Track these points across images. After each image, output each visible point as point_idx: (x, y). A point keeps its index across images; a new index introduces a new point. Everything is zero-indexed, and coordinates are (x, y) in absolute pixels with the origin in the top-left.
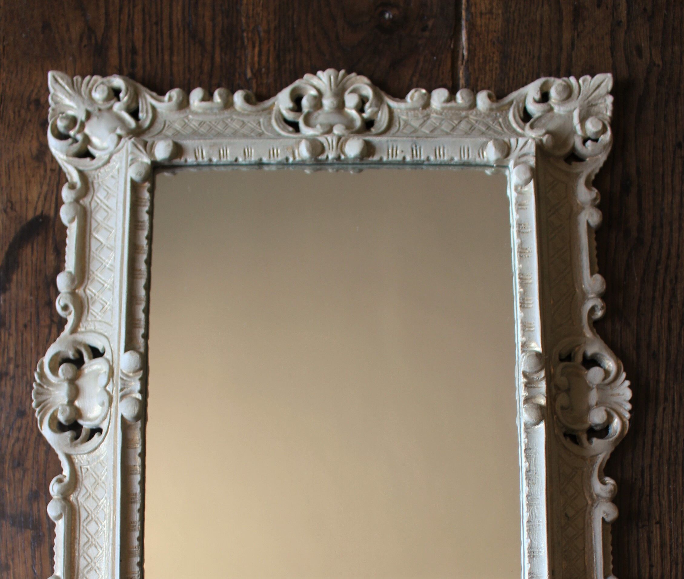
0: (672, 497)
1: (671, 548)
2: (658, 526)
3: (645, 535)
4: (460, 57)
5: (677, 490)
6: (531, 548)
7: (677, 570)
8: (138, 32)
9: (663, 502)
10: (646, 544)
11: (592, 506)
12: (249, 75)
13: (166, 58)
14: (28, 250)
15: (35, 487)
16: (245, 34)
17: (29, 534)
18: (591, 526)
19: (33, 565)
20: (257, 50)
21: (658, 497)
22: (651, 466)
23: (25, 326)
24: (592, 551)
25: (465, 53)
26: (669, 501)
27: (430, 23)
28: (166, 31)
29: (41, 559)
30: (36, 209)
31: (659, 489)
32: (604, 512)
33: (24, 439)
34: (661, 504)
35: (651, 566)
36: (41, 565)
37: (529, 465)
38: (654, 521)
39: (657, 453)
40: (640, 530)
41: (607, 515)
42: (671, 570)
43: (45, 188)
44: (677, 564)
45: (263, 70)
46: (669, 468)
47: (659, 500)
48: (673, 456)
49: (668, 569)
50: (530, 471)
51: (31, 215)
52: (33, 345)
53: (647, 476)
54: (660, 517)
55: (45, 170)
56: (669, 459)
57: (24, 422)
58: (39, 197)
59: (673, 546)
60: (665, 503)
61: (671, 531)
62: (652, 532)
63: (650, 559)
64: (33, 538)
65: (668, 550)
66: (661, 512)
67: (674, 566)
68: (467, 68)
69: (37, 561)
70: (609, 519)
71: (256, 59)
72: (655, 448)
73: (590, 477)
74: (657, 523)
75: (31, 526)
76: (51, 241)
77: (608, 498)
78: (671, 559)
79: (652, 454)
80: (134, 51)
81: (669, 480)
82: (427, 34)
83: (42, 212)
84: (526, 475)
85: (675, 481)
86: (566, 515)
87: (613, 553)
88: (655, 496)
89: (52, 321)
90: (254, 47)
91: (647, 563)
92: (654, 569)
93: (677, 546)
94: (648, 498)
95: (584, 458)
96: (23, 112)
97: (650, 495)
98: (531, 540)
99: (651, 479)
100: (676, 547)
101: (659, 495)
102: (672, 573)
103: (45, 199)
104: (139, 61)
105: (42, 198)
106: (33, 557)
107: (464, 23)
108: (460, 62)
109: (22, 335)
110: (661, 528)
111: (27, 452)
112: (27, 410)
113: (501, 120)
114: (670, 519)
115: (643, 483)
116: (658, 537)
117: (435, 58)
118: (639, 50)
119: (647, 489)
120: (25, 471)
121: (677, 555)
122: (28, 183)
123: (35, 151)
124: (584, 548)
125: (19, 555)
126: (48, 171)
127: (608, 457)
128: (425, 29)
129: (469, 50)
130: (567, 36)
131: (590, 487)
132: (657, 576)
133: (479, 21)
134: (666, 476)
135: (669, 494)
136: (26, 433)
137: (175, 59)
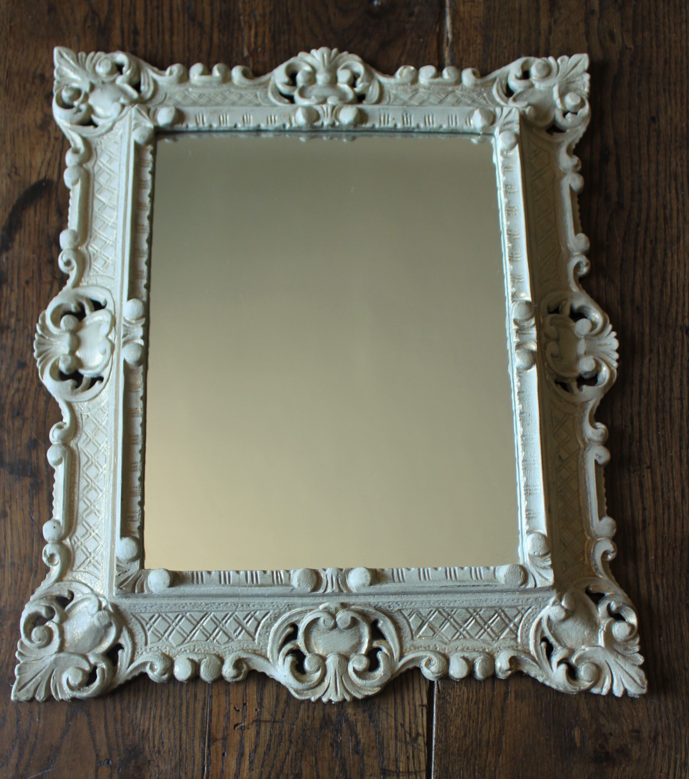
0: (661, 443)
1: (662, 492)
2: (649, 470)
3: (637, 479)
4: (445, 40)
5: (666, 436)
6: (527, 486)
7: (669, 513)
8: (140, 15)
9: (653, 448)
10: (638, 488)
11: (585, 449)
12: (246, 53)
13: (167, 38)
14: (32, 212)
15: (34, 436)
16: (242, 18)
17: (28, 481)
18: (585, 469)
19: (31, 512)
20: (253, 32)
21: (647, 443)
22: (639, 414)
23: (27, 282)
24: (586, 493)
25: (450, 36)
26: (659, 447)
27: (416, 10)
28: (166, 15)
29: (39, 506)
30: (39, 174)
31: (648, 435)
32: (597, 455)
33: (24, 389)
34: (651, 450)
35: (644, 509)
36: (39, 512)
37: (523, 407)
38: (645, 466)
39: (645, 401)
40: (632, 475)
41: (600, 457)
42: (664, 514)
43: (49, 155)
44: (669, 508)
45: (259, 49)
46: (657, 416)
47: (649, 446)
48: (660, 404)
49: (661, 511)
50: (523, 413)
51: (34, 179)
52: (35, 300)
53: (636, 423)
54: (651, 462)
55: (49, 138)
56: (657, 407)
57: (25, 373)
58: (42, 163)
59: (665, 490)
60: (654, 448)
61: (662, 475)
62: (644, 477)
63: (643, 502)
64: (32, 485)
65: (660, 493)
66: (651, 457)
67: (667, 509)
68: (452, 50)
69: (35, 508)
70: (601, 461)
71: (252, 40)
72: (642, 396)
73: (581, 422)
74: (647, 468)
75: (29, 474)
76: (53, 203)
77: (599, 442)
78: (663, 502)
79: (640, 403)
80: (136, 32)
81: (658, 427)
82: (413, 19)
83: (46, 176)
84: (520, 417)
85: (663, 428)
86: (560, 457)
87: (606, 495)
88: (645, 442)
89: (54, 277)
90: (250, 28)
91: (640, 506)
92: (647, 512)
93: (669, 490)
94: (638, 444)
95: (574, 405)
96: (28, 86)
97: (640, 441)
98: (527, 479)
99: (640, 425)
100: (667, 491)
101: (649, 441)
102: (665, 516)
103: (49, 164)
104: (141, 41)
105: (46, 163)
106: (31, 504)
107: (448, 10)
108: (445, 45)
109: (24, 290)
110: (652, 472)
111: (27, 402)
112: (28, 362)
113: (485, 95)
114: (661, 464)
115: (633, 429)
116: (650, 481)
117: (422, 40)
118: (612, 35)
119: (637, 436)
120: (24, 420)
121: (669, 498)
122: (32, 150)
123: (39, 121)
124: (578, 490)
125: (17, 502)
126: (52, 139)
127: (598, 403)
128: (411, 14)
129: (453, 34)
130: (544, 23)
131: (582, 431)
132: (650, 519)
133: (461, 8)
134: (654, 423)
135: (658, 440)
136: (26, 384)
137: (175, 39)
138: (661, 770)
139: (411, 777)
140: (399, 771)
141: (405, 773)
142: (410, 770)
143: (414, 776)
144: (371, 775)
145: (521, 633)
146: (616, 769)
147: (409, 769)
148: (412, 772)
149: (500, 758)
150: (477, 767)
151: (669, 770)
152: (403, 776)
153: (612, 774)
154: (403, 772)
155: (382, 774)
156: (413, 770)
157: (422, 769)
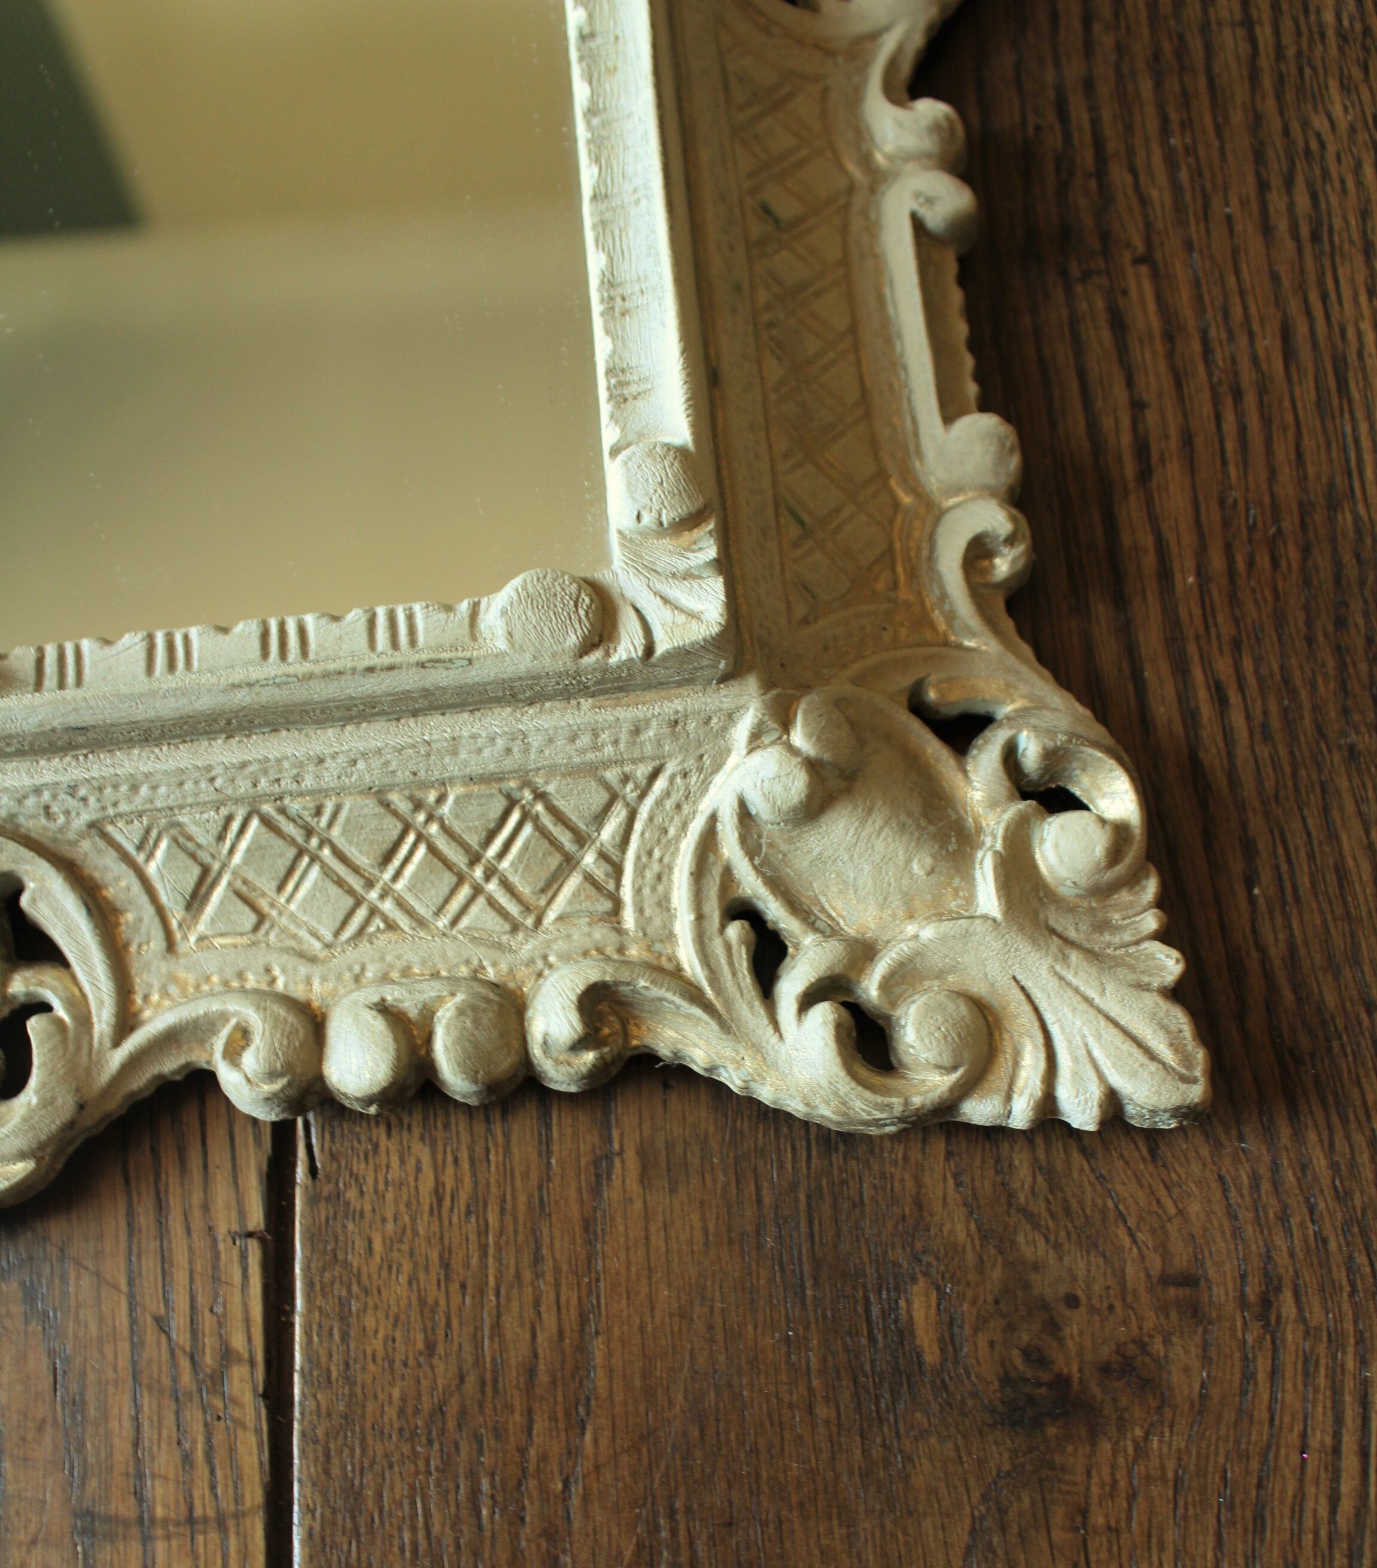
0: (1184, 175)
1: (1205, 341)
2: (1144, 270)
3: (1100, 303)
5: (1202, 151)
6: (612, 285)
7: (1240, 415)
9: (1154, 193)
10: (1106, 335)
11: (873, 190)
18: (876, 256)
21: (1129, 179)
22: (1089, 85)
24: (888, 333)
26: (1176, 188)
31: (1131, 152)
32: (917, 195)
34: (1144, 201)
35: (1137, 406)
37: (591, 16)
38: (1127, 257)
39: (1106, 41)
40: (1079, 289)
41: (930, 201)
42: (1218, 419)
44: (1238, 395)
46: (1158, 84)
47: (1137, 187)
48: (1167, 46)
49: (1207, 409)
50: (592, 35)
53: (1079, 114)
54: (1148, 242)
56: (1156, 57)
59: (1213, 333)
60: (1159, 194)
61: (1197, 284)
62: (1125, 293)
63: (1130, 383)
65: (1197, 347)
66: (1148, 226)
67: (1228, 401)
70: (936, 218)
72: (1097, 28)
73: (855, 100)
74: (1137, 261)
77: (928, 156)
78: (1210, 376)
79: (1089, 49)
81: (1165, 121)
84: (579, 49)
85: (1187, 124)
86: (766, 209)
87: (974, 345)
88: (1119, 176)
91: (1120, 395)
92: (1151, 416)
93: (1230, 332)
94: (1093, 184)
95: (826, 50)
97: (1101, 172)
98: (610, 258)
99: (1096, 123)
100: (1224, 335)
101: (1133, 171)
102: (1225, 427)
110: (1155, 275)
114: (1189, 246)
115: (1067, 138)
116: (1152, 307)
119: (1088, 156)
121: (1234, 361)
124: (853, 329)
127: (918, 41)
131: (861, 134)
132: (1167, 437)
134: (1150, 110)
135: (1171, 165)
138: (1304, 1435)
139: (200, 1539)
140: (153, 1520)
141: (178, 1524)
142: (198, 1512)
143: (214, 1536)
144: (34, 1542)
145: (638, 891)
146: (1106, 1446)
147: (191, 1509)
148: (206, 1520)
149: (588, 1437)
150: (485, 1485)
151: (1337, 1436)
152: (168, 1537)
153: (1089, 1473)
154: (165, 1521)
155: (83, 1532)
156: (211, 1513)
157: (248, 1504)
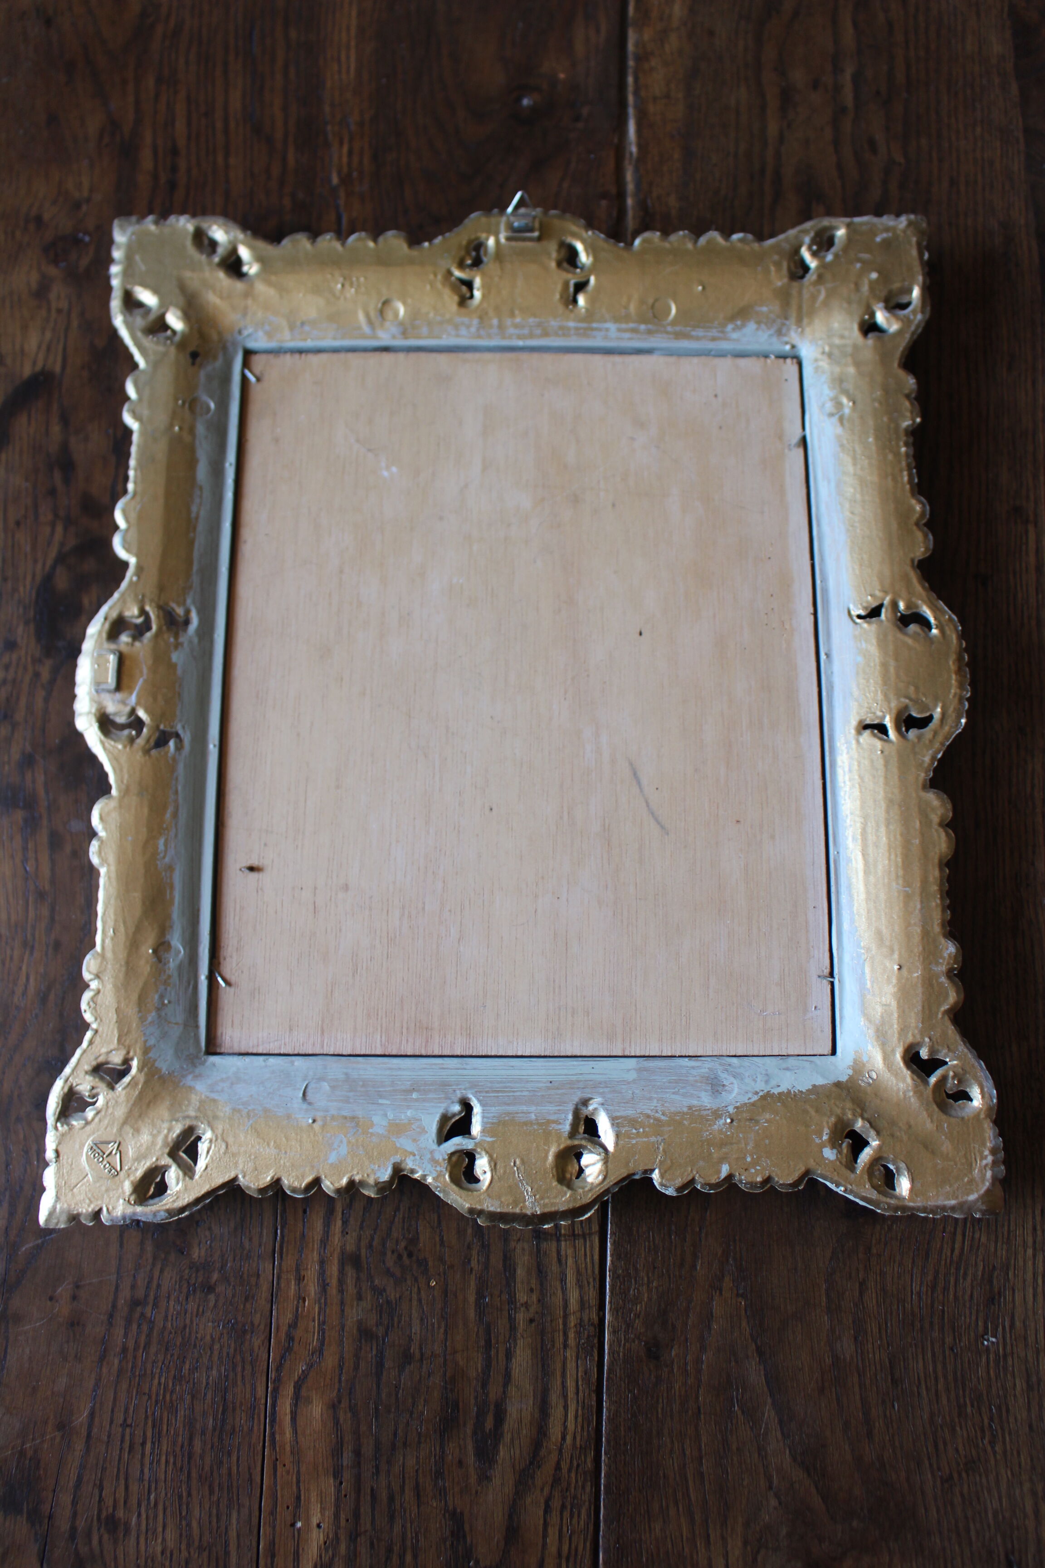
4: (627, 155)
8: (180, 126)
12: (335, 180)
13: (220, 160)
14: (23, 420)
15: (28, 749)
16: (329, 128)
17: (19, 815)
19: (25, 860)
20: (345, 149)
23: (18, 524)
25: (634, 149)
27: (585, 111)
28: (219, 125)
29: (36, 852)
30: (34, 363)
33: (14, 681)
36: (37, 860)
43: (48, 335)
45: (355, 174)
51: (27, 371)
52: (28, 549)
55: (49, 310)
57: (15, 656)
58: (39, 347)
64: (26, 821)
68: (637, 170)
69: (31, 854)
71: (345, 160)
75: (21, 804)
76: (55, 406)
80: (174, 152)
82: (580, 125)
83: (44, 366)
89: (56, 516)
90: (341, 143)
96: (18, 234)
103: (49, 349)
104: (182, 165)
105: (44, 347)
106: (25, 849)
107: (631, 111)
108: (627, 162)
109: (13, 536)
111: (18, 699)
112: (19, 640)
117: (592, 156)
118: (872, 145)
120: (14, 726)
122: (25, 328)
123: (34, 286)
125: (4, 845)
126: (53, 312)
128: (577, 118)
129: (640, 146)
130: (773, 128)
133: (651, 108)
136: (16, 673)
137: (232, 161)
